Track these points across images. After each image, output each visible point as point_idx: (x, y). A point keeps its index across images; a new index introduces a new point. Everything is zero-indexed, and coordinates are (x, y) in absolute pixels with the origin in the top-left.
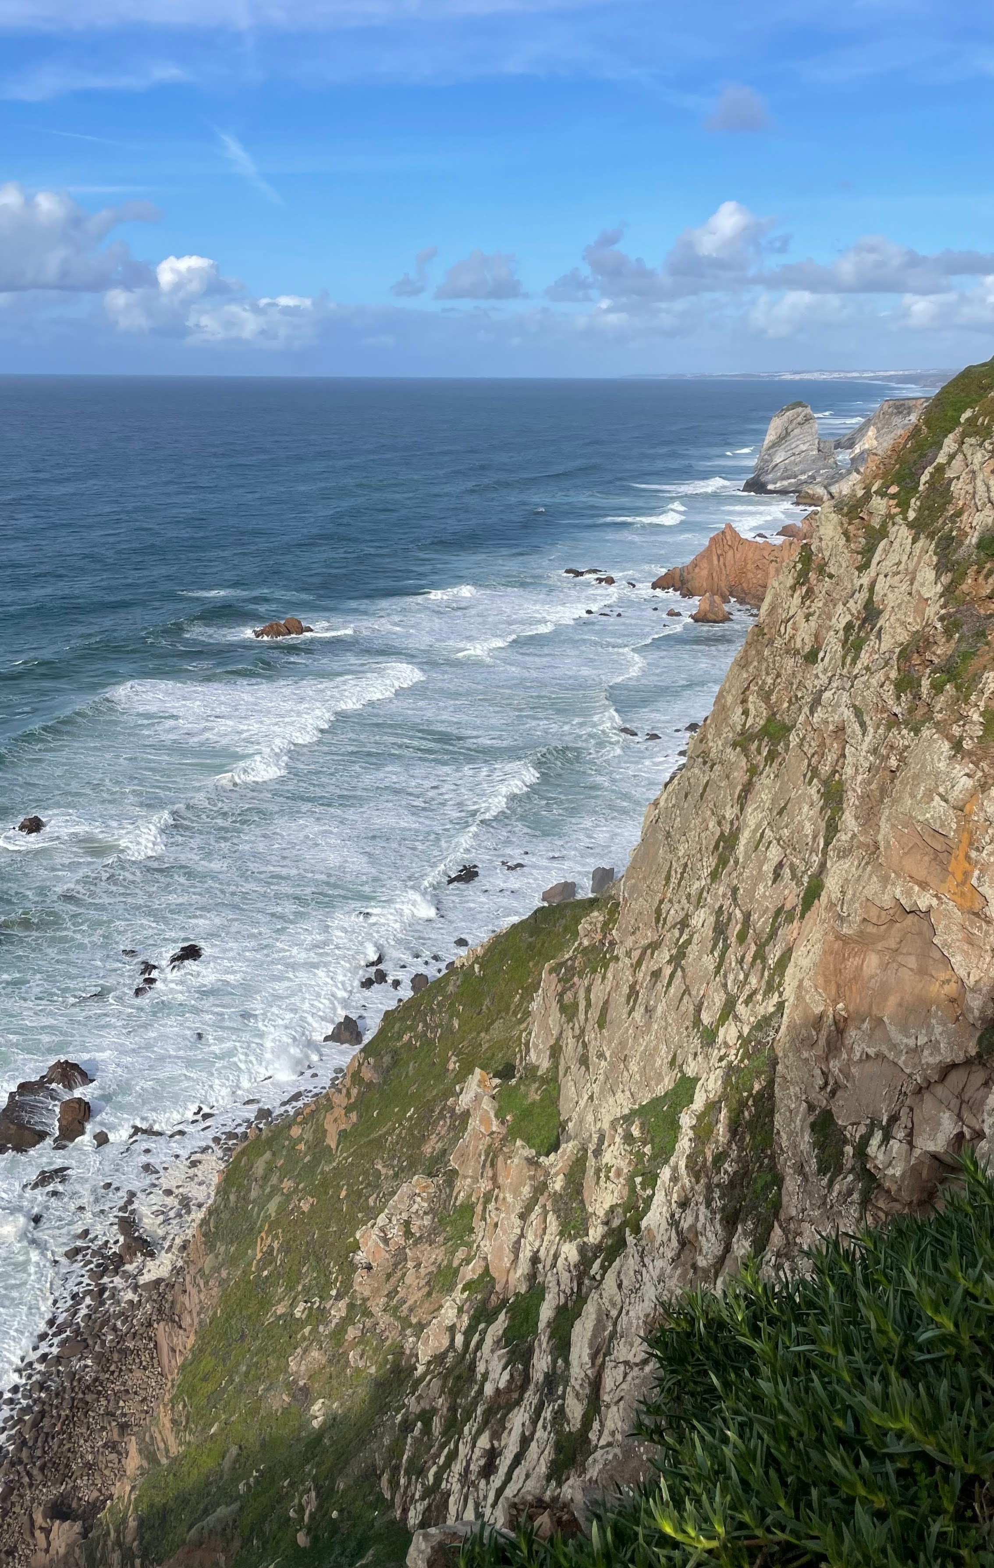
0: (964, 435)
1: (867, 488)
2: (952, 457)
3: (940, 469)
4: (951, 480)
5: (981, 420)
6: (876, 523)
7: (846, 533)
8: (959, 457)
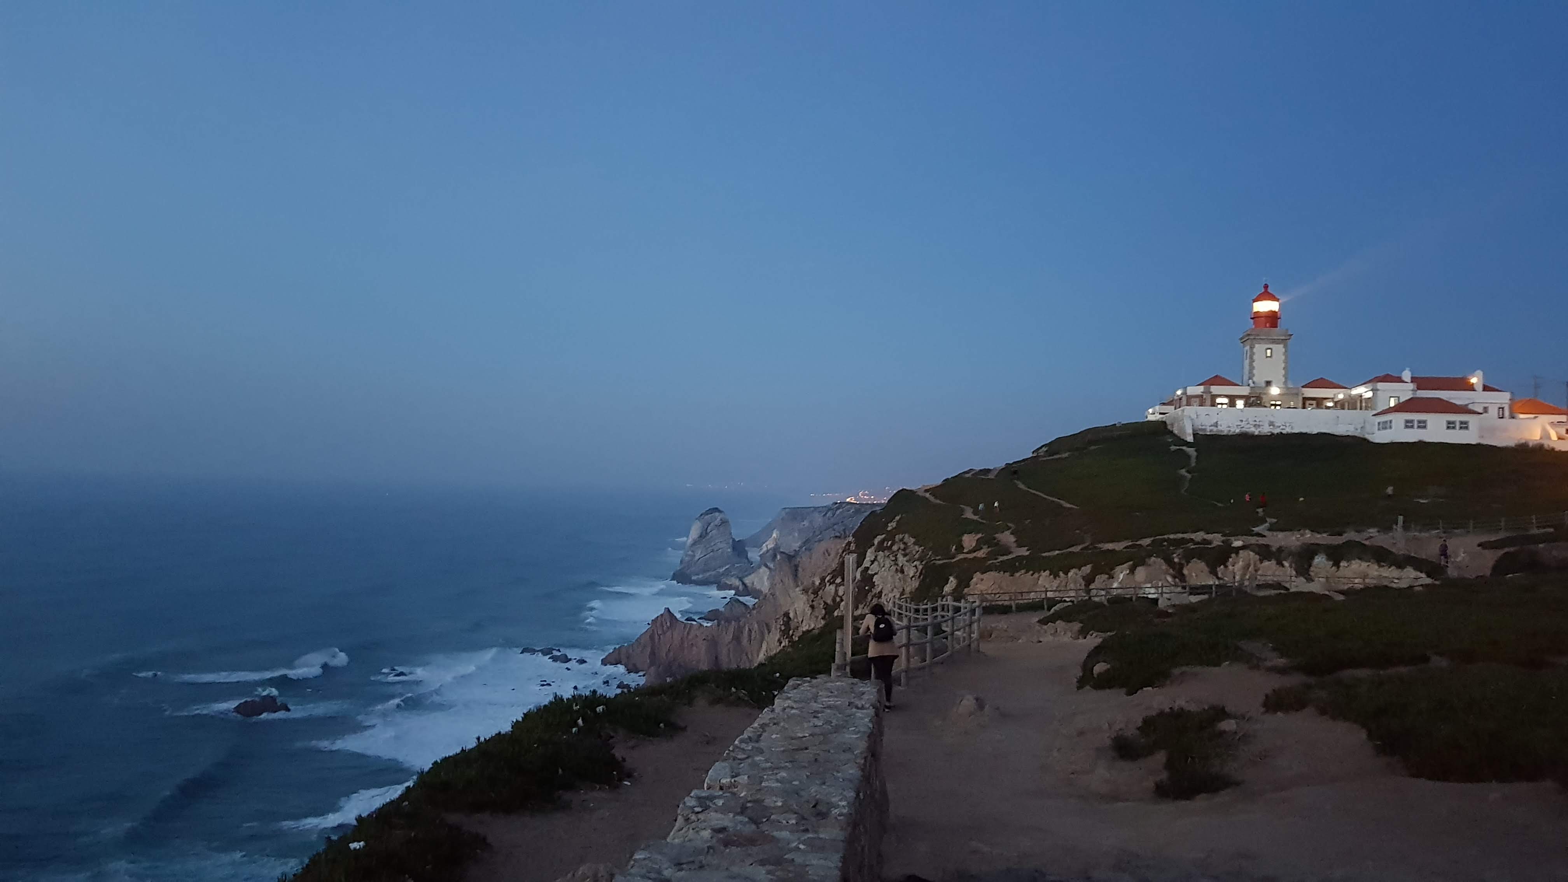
0: (878, 550)
1: (823, 579)
2: (872, 562)
3: (867, 569)
4: (873, 575)
5: (886, 543)
6: (829, 601)
7: (812, 607)
8: (876, 563)
